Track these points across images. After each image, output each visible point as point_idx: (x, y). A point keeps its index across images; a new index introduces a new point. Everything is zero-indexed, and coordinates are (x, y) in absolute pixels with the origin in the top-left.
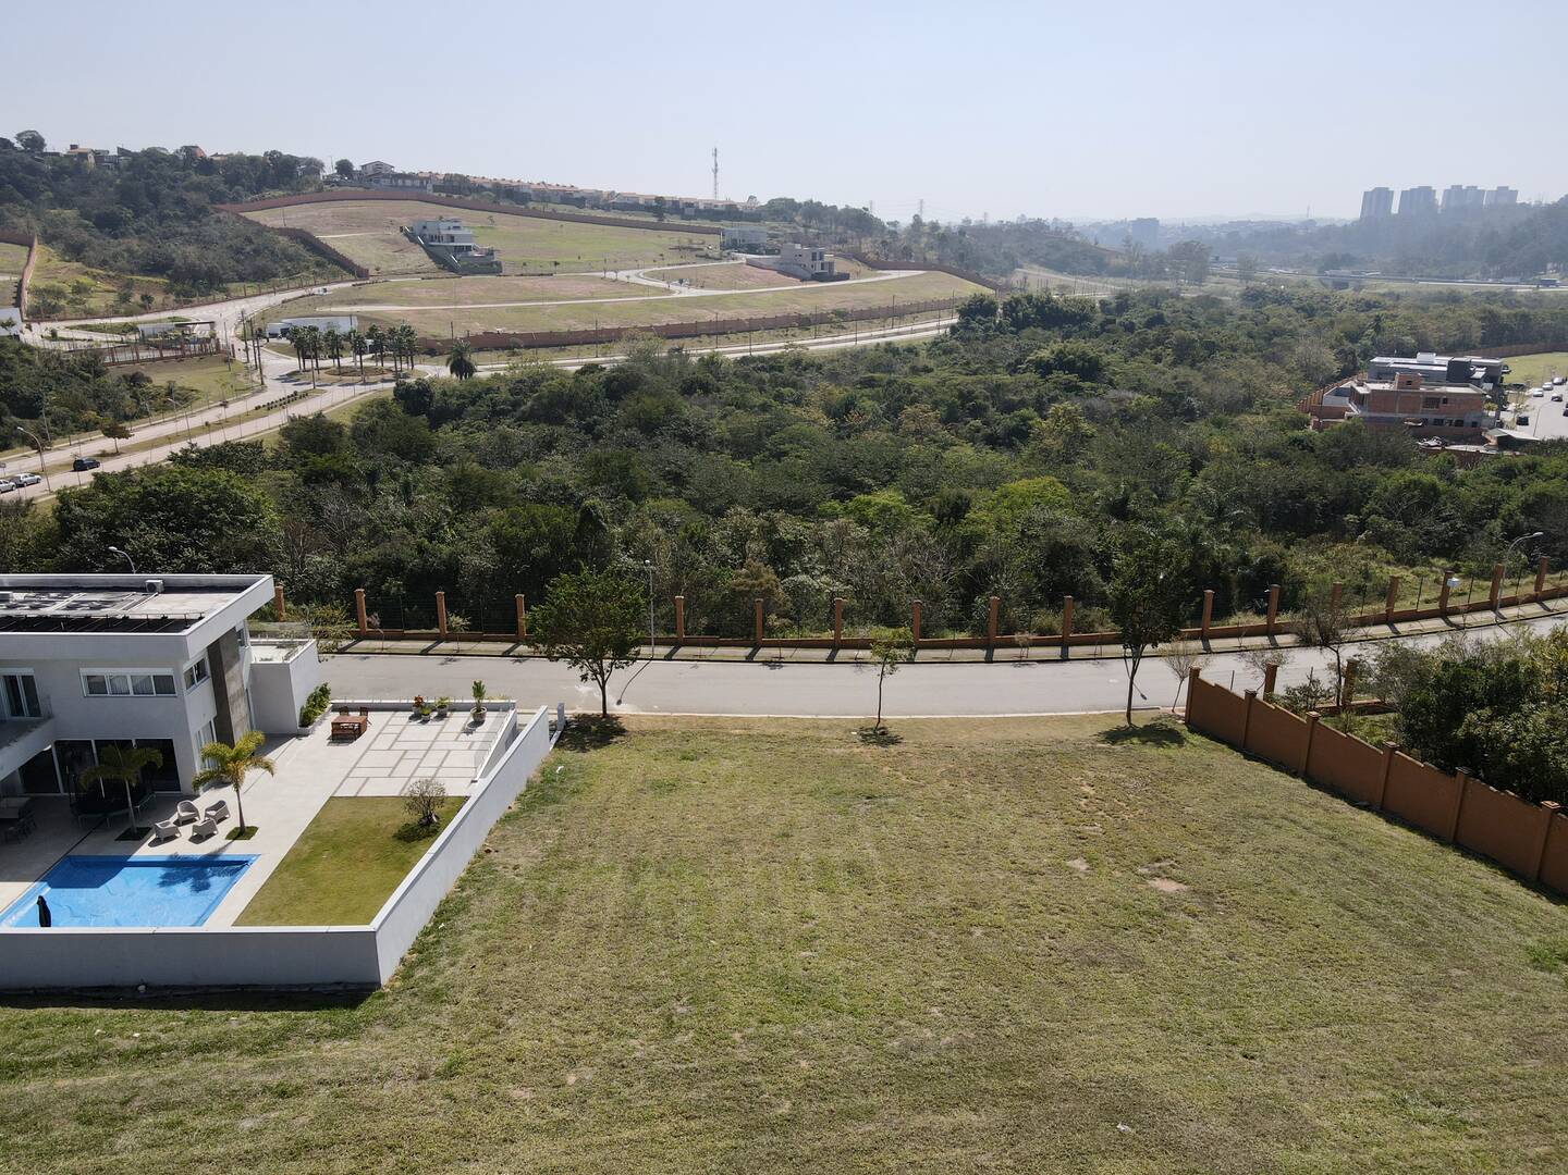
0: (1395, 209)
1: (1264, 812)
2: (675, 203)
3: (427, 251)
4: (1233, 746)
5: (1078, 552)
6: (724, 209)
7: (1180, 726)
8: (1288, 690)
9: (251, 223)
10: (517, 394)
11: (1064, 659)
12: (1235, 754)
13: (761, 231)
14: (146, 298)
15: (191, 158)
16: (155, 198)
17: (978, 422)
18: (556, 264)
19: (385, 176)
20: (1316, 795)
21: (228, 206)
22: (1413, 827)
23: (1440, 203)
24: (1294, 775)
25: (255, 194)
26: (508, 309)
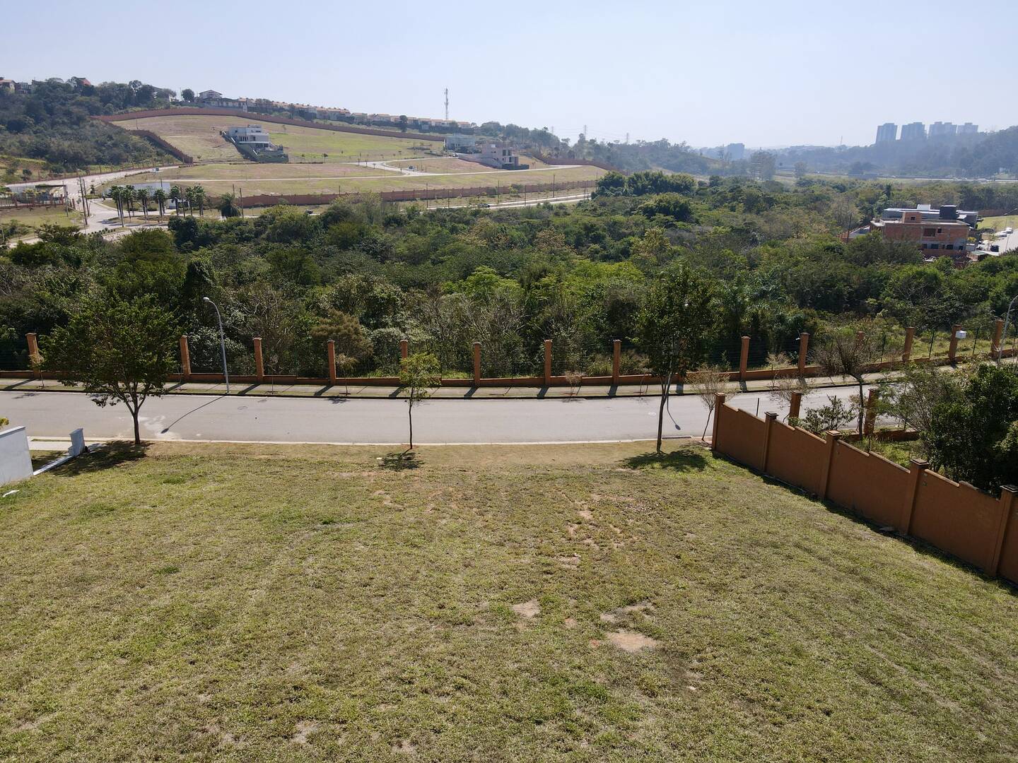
0: (898, 137)
1: (775, 539)
2: (415, 121)
3: (237, 147)
4: (754, 471)
5: (634, 308)
6: (448, 126)
7: (707, 453)
8: (810, 412)
9: (115, 127)
10: (259, 226)
11: (612, 396)
12: (756, 477)
13: (471, 141)
14: (27, 172)
15: (82, 87)
16: (51, 111)
17: (597, 246)
18: (326, 156)
19: (215, 100)
20: (835, 519)
21: (101, 117)
22: (947, 557)
23: (928, 133)
24: (814, 498)
25: (121, 109)
26: (283, 182)
